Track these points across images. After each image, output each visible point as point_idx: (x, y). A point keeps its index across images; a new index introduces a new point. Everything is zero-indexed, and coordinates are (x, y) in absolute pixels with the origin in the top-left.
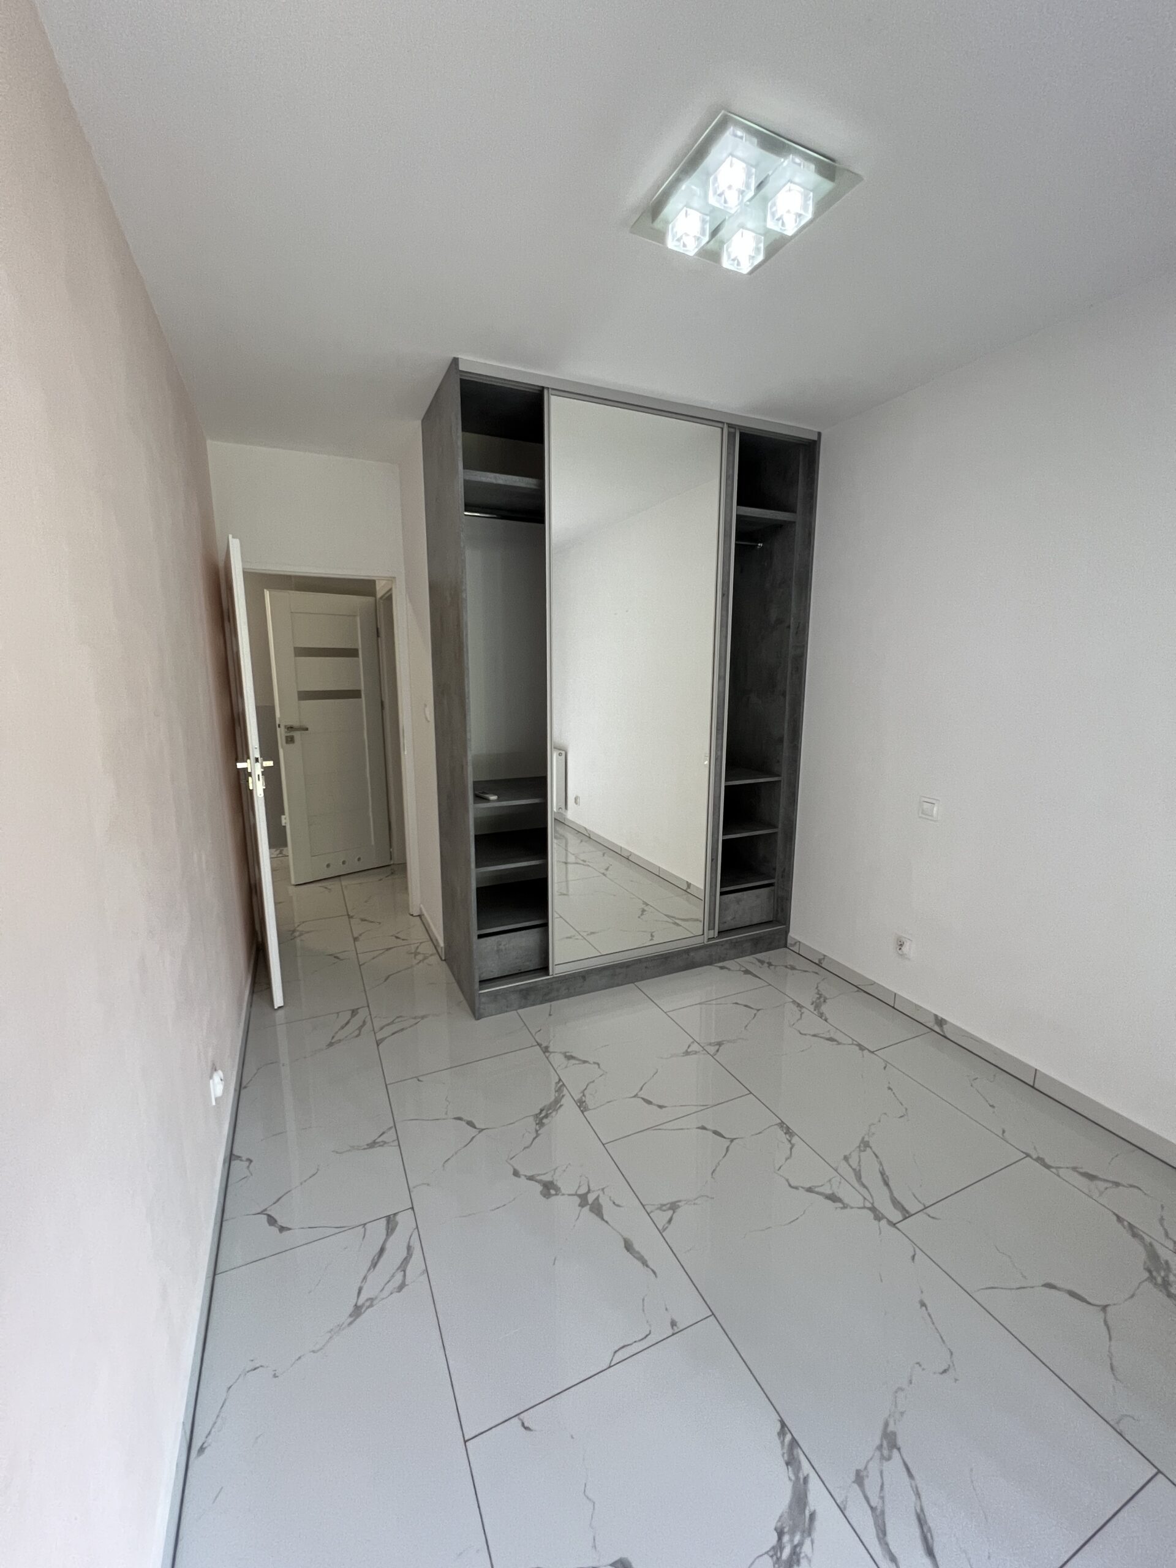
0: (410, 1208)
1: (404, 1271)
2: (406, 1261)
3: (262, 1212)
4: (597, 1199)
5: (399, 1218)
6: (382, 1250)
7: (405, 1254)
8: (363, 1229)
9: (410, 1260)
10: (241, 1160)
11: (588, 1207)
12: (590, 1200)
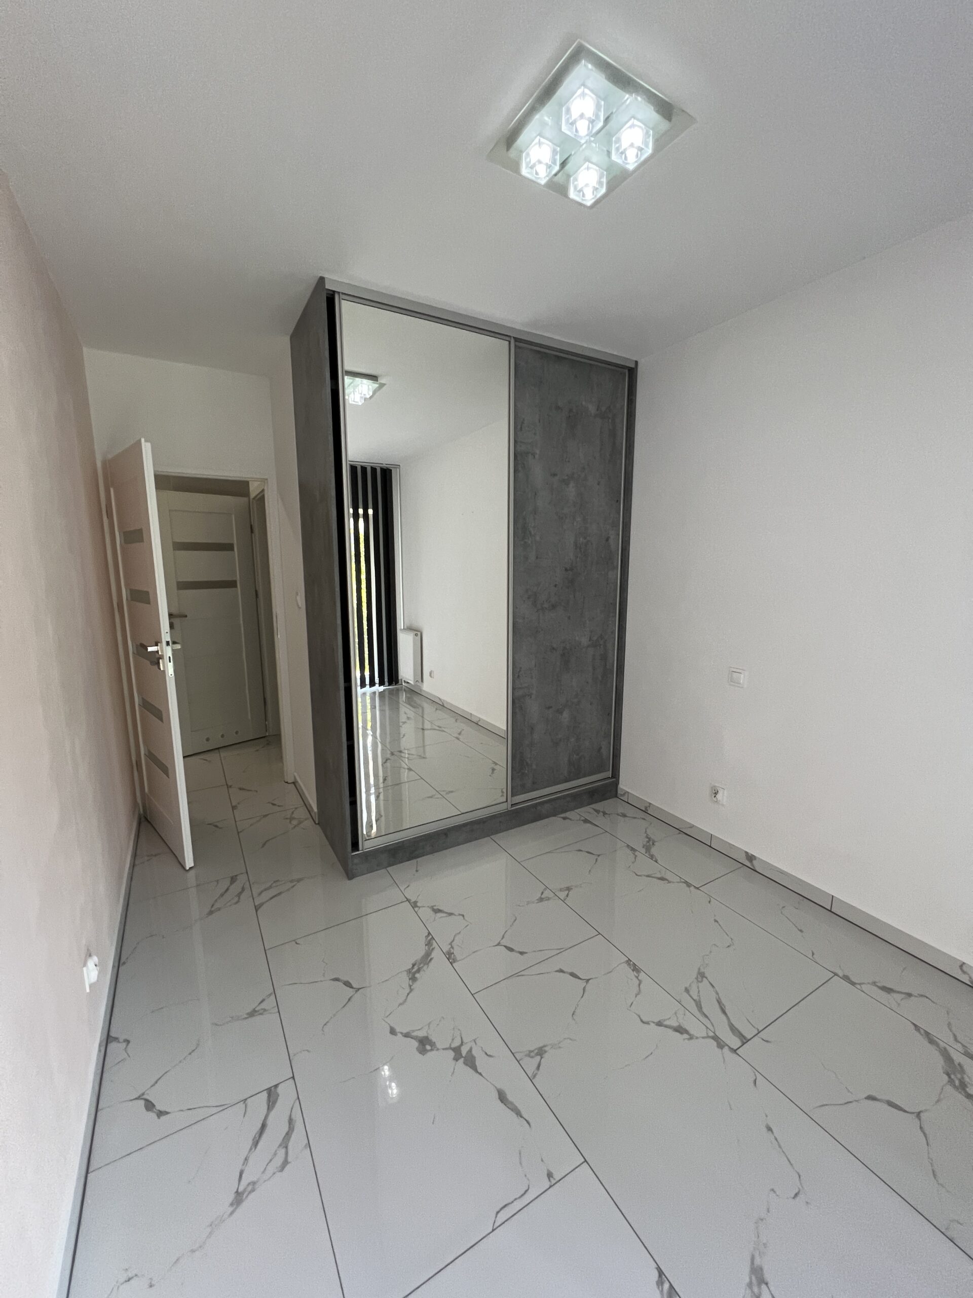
0: (292, 1077)
1: (286, 1147)
2: (288, 1135)
3: (139, 1097)
4: (470, 1050)
5: (280, 1090)
6: (264, 1126)
7: (286, 1129)
8: (244, 1105)
9: (291, 1134)
10: (119, 1042)
11: (463, 1059)
12: (464, 1052)
